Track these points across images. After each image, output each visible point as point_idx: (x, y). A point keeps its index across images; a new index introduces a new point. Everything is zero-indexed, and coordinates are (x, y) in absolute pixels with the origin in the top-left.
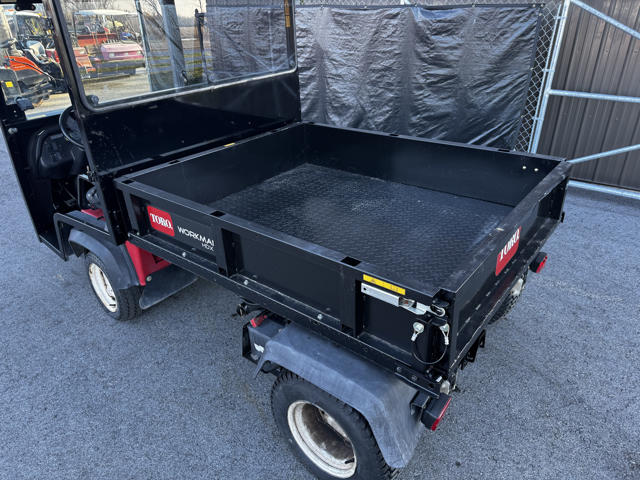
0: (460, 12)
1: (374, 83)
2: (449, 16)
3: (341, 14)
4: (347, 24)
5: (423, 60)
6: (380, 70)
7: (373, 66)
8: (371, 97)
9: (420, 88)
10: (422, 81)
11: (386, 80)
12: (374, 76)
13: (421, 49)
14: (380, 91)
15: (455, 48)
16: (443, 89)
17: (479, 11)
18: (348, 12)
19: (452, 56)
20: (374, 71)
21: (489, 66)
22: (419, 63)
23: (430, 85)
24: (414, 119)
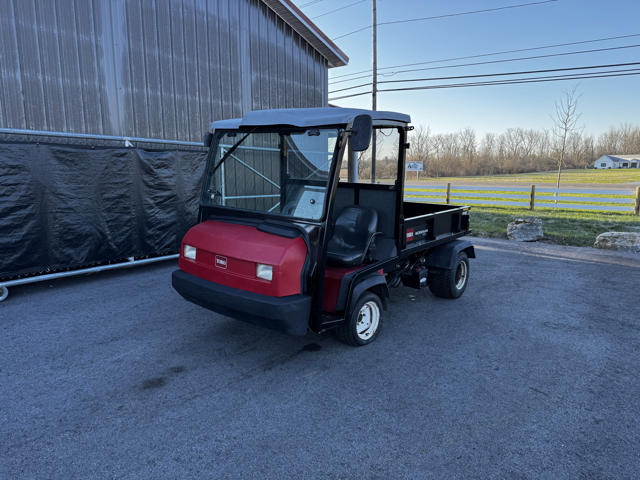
0: (170, 154)
1: (109, 210)
2: (164, 157)
3: (64, 152)
4: (72, 161)
5: (150, 187)
6: (115, 198)
7: (106, 196)
8: (108, 222)
9: (152, 207)
10: (152, 202)
11: (121, 205)
12: (109, 204)
13: (147, 178)
14: (116, 215)
15: (171, 177)
16: (168, 206)
17: (181, 153)
18: (73, 150)
19: (170, 182)
20: (108, 199)
21: (193, 187)
22: (148, 189)
23: (157, 204)
24: (150, 232)
